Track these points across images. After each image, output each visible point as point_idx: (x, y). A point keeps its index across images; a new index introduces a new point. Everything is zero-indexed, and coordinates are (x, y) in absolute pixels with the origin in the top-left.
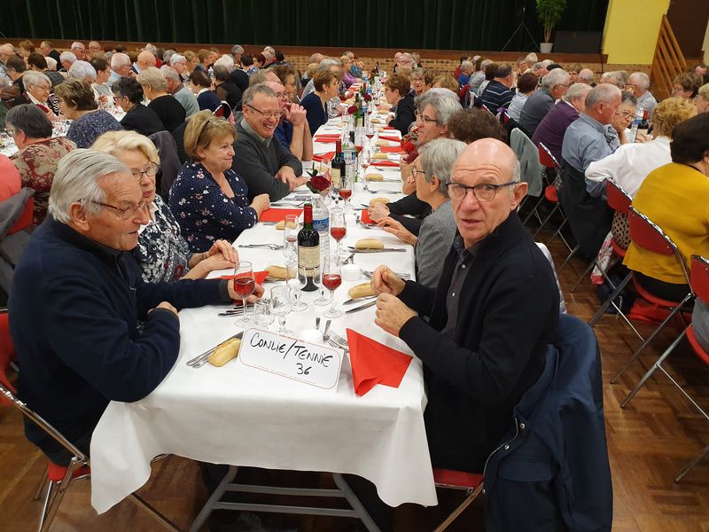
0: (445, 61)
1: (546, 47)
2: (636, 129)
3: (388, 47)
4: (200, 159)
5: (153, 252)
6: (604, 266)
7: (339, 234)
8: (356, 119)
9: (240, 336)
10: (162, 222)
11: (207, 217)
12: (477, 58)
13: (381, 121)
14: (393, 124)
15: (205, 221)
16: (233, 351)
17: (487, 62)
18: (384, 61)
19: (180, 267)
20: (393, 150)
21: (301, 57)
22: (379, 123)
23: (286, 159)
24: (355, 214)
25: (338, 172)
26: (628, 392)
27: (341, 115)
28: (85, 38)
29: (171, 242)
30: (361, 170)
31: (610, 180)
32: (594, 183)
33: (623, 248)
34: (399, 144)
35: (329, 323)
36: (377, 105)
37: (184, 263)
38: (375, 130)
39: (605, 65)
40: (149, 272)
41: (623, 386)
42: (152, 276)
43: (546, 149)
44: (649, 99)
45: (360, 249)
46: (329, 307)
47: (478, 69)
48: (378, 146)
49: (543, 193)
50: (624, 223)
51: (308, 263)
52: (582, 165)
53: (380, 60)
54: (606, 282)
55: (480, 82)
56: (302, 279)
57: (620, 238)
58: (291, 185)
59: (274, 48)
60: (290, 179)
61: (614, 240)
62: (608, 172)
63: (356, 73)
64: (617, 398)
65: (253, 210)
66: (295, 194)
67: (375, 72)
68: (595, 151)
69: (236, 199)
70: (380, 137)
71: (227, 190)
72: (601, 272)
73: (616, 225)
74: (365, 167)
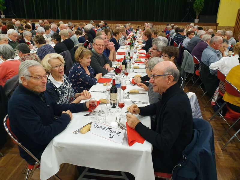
0: (161, 25)
1: (196, 21)
2: (228, 51)
3: (142, 21)
4: (80, 62)
5: (63, 93)
6: (216, 99)
7: (124, 88)
8: (131, 47)
9: (90, 123)
10: (66, 83)
11: (81, 81)
12: (172, 25)
13: (139, 47)
14: (143, 48)
15: (80, 82)
16: (88, 129)
17: (176, 26)
18: (140, 25)
19: (72, 98)
20: (143, 57)
21: (113, 24)
22: (138, 48)
23: (107, 61)
24: (129, 80)
25: (124, 66)
26: (224, 144)
27: (125, 45)
28: (43, 18)
29: (69, 90)
30: (132, 65)
31: (219, 69)
32: (213, 70)
33: (223, 93)
34: (145, 55)
35: (120, 119)
36: (138, 42)
37: (73, 97)
38: (137, 51)
39: (217, 27)
40: (62, 100)
41: (222, 142)
42: (63, 101)
43: (196, 57)
44: (233, 40)
45: (131, 93)
46: (120, 114)
47: (173, 29)
48: (138, 56)
49: (195, 72)
50: (223, 84)
51: (113, 98)
52: (208, 64)
53: (139, 25)
54: (216, 104)
55: (173, 33)
56: (111, 104)
57: (222, 89)
58: (109, 70)
59: (104, 21)
60: (108, 68)
61: (219, 90)
62: (217, 67)
63: (131, 30)
64: (220, 146)
65: (96, 79)
66: (110, 73)
67: (137, 30)
68: (213, 59)
69: (91, 75)
70: (139, 53)
71: (88, 72)
72: (215, 101)
73: (220, 85)
74: (133, 64)
